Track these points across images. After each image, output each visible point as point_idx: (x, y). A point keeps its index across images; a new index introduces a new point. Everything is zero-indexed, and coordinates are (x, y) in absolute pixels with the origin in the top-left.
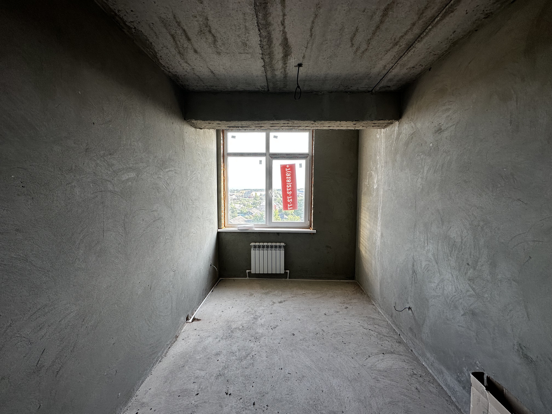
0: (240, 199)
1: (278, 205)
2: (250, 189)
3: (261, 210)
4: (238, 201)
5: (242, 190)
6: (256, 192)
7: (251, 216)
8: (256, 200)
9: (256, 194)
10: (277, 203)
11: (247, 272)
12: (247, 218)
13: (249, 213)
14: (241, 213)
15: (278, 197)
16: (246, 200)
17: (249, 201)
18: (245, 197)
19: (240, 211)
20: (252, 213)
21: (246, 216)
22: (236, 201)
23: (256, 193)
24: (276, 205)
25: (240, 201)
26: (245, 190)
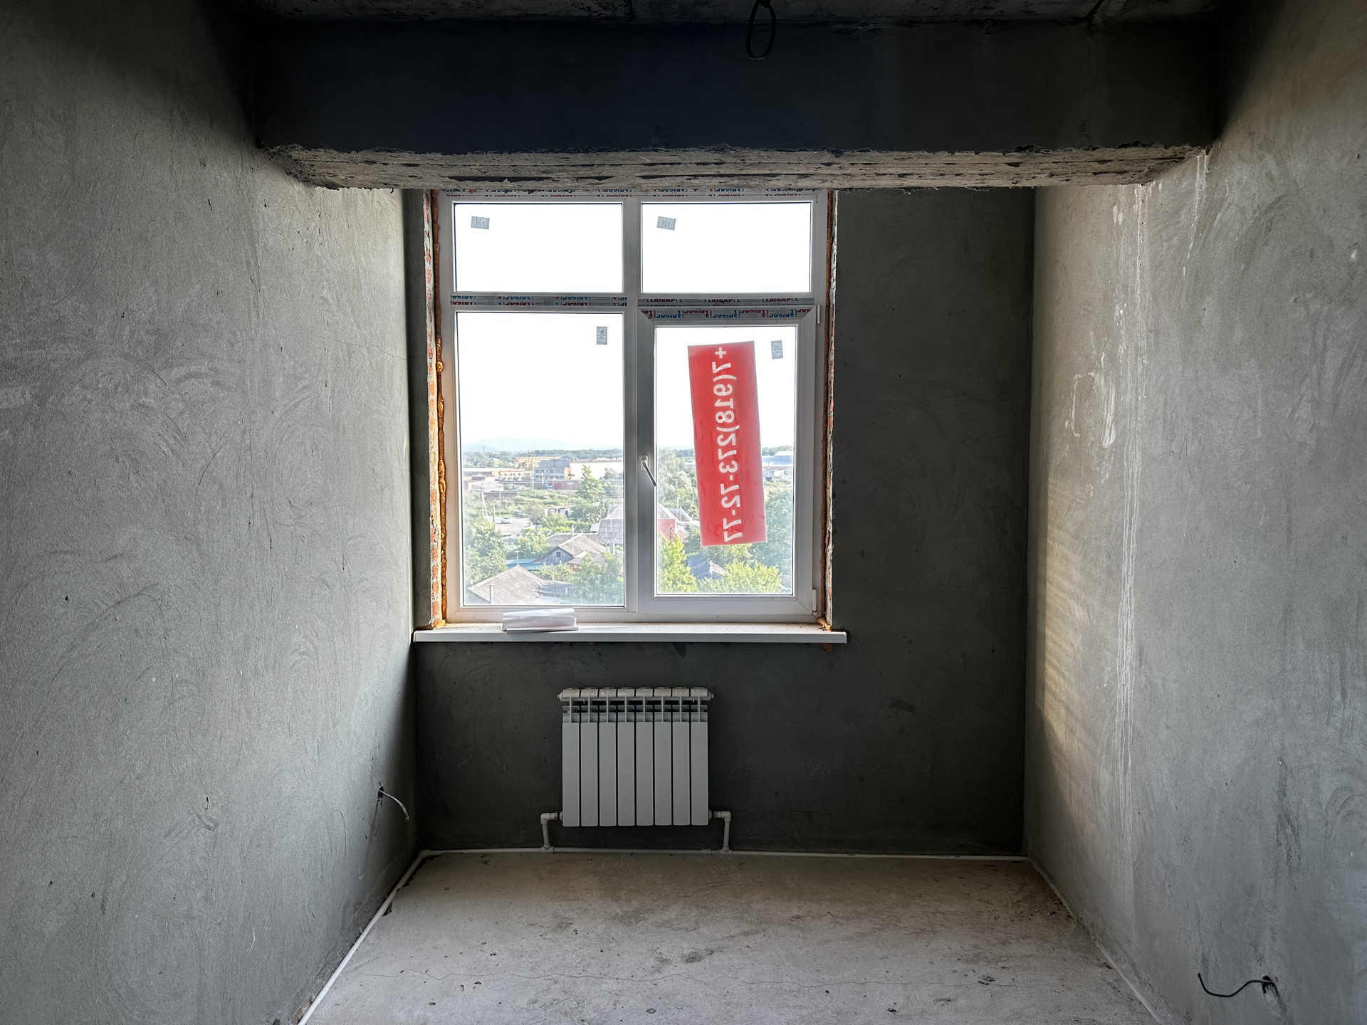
0: (515, 494)
1: (683, 519)
2: (561, 452)
3: (609, 541)
4: (509, 504)
5: (524, 455)
6: (587, 465)
7: (565, 567)
8: (586, 497)
9: (587, 471)
10: (677, 510)
11: (543, 822)
12: (547, 577)
13: (556, 555)
14: (522, 556)
15: (681, 485)
16: (542, 498)
17: (555, 503)
18: (539, 487)
19: (515, 547)
20: (572, 553)
21: (545, 568)
22: (498, 502)
23: (585, 468)
24: (672, 517)
25: (517, 502)
26: (537, 453)
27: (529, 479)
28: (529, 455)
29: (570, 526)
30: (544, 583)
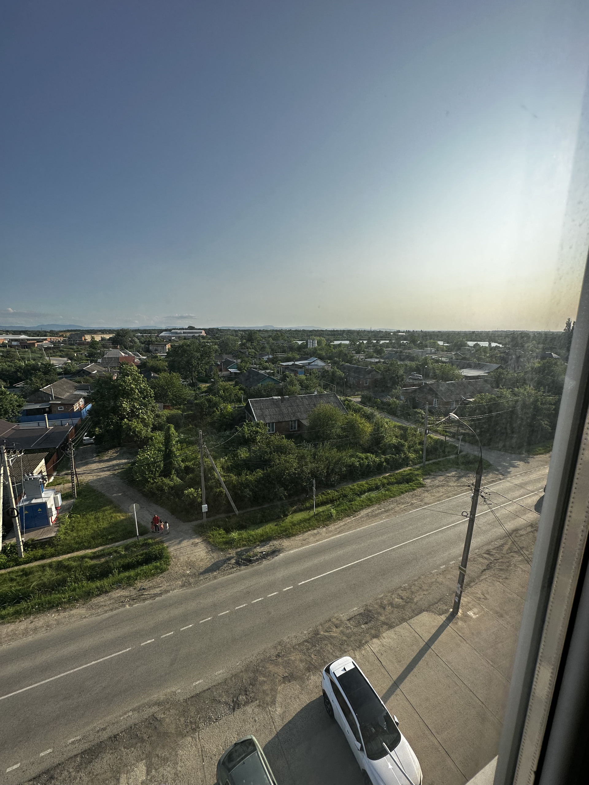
27: (66, 341)
28: (64, 331)
29: (88, 360)
30: (77, 384)
